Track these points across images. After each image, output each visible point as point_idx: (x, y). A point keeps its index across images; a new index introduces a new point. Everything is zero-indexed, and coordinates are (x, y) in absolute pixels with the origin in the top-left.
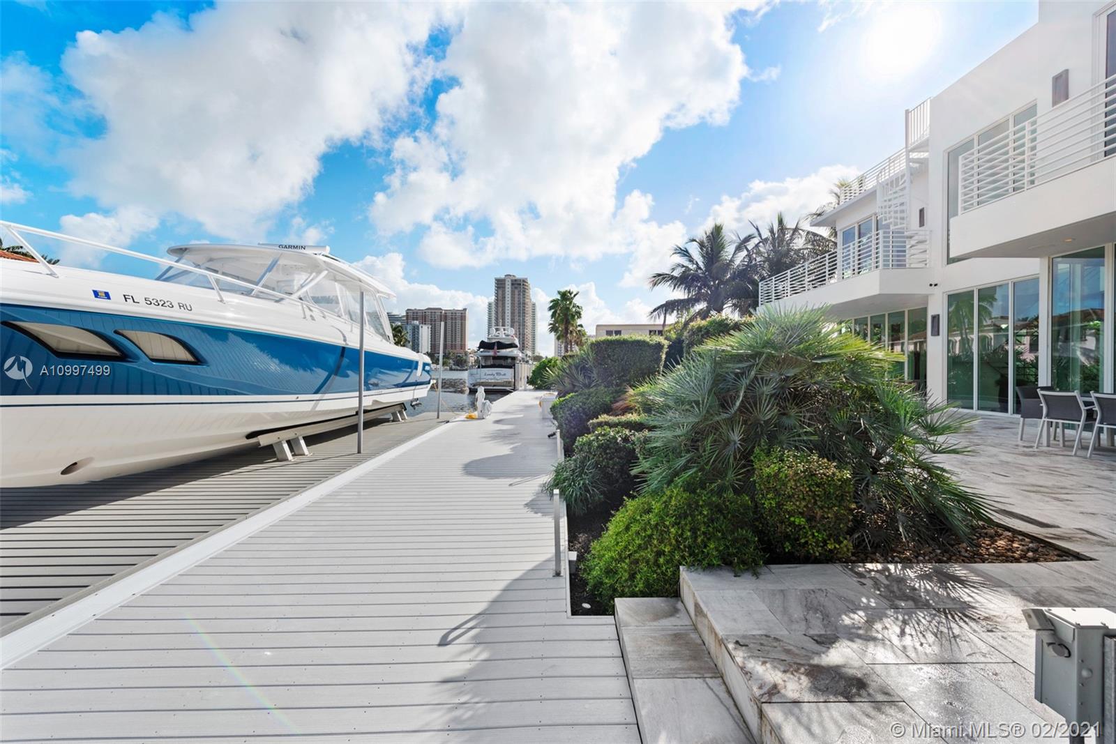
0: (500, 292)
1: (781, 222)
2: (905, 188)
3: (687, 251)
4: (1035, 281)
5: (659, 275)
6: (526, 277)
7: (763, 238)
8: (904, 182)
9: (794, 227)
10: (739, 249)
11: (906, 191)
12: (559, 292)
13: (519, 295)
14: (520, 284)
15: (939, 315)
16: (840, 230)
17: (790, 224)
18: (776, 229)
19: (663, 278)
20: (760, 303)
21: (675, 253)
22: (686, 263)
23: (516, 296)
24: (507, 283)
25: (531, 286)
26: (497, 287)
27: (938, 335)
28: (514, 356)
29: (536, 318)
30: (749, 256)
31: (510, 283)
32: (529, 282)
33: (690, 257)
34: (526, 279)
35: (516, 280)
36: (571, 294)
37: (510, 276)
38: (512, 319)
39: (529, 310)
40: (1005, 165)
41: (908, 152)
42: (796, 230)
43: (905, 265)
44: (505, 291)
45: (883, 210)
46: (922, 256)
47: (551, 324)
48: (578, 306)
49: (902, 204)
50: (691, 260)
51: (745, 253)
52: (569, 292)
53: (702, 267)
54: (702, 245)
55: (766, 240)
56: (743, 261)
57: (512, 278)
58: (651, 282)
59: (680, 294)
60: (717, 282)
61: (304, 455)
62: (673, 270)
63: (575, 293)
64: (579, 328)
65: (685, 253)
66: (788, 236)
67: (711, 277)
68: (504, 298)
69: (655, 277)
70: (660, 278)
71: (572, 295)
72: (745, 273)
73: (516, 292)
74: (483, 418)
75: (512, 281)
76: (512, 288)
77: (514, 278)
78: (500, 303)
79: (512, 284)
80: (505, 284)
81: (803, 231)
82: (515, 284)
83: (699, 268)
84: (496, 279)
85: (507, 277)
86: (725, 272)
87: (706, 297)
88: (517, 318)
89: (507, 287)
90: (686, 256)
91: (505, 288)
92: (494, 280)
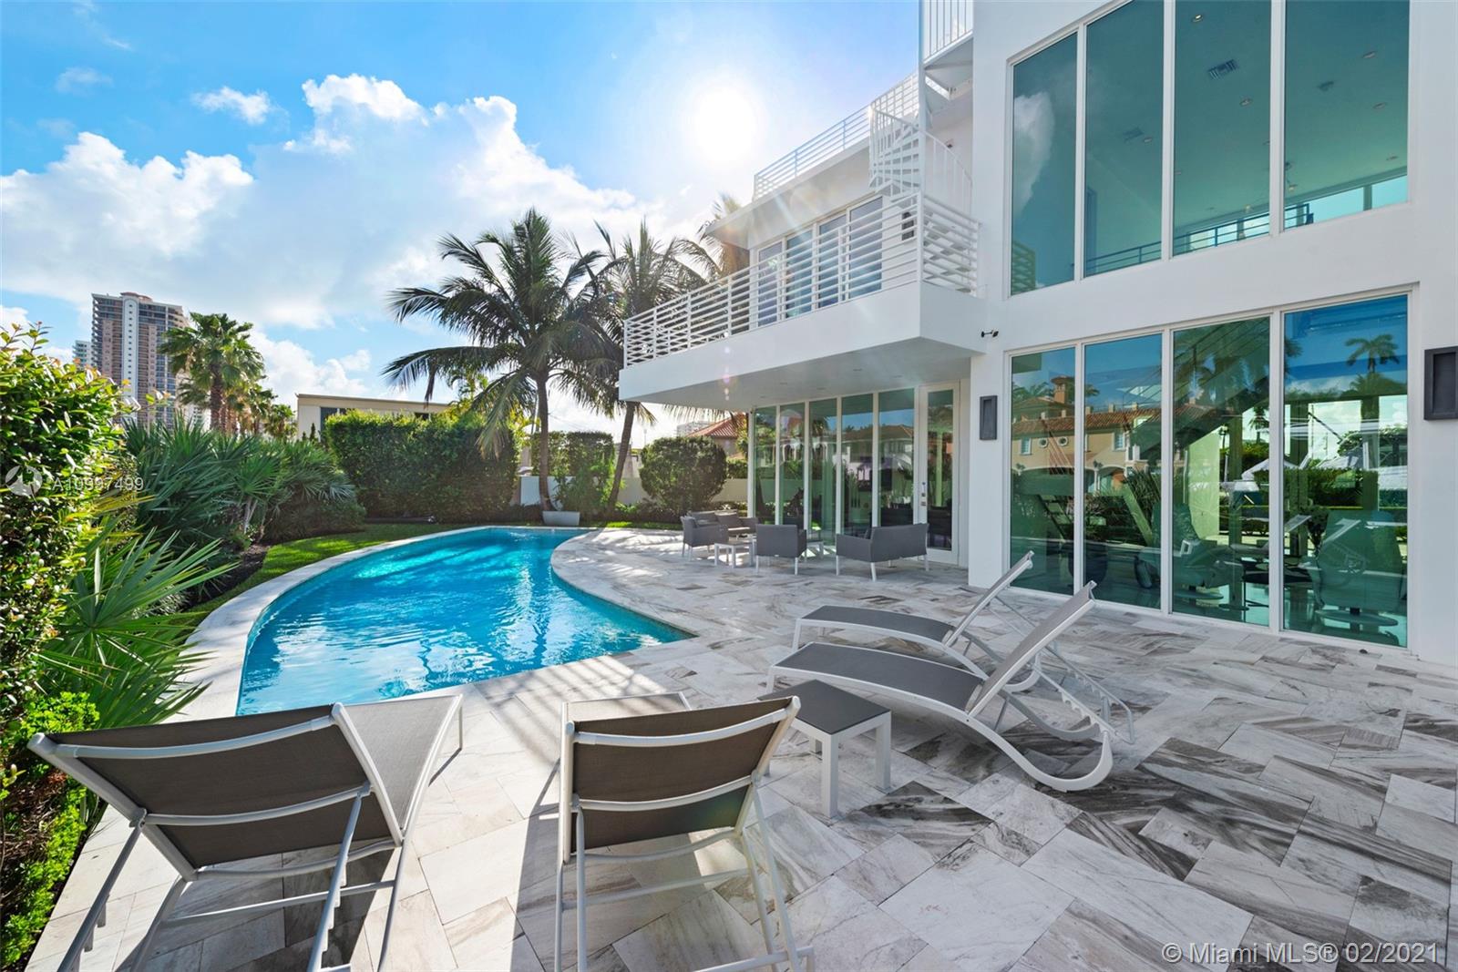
0: (108, 325)
3: (478, 255)
5: (417, 292)
6: (179, 304)
7: (617, 257)
10: (576, 271)
13: (160, 335)
14: (163, 316)
15: (996, 397)
16: (756, 248)
18: (636, 249)
19: (427, 300)
20: (626, 361)
21: (452, 256)
23: (153, 338)
24: (126, 309)
26: (100, 314)
27: (995, 438)
30: (594, 284)
31: (135, 310)
32: (185, 315)
33: (484, 266)
34: (180, 307)
35: (150, 307)
37: (138, 296)
41: (924, 71)
44: (120, 322)
50: (488, 275)
51: (586, 278)
53: (508, 292)
54: (508, 251)
55: (623, 261)
56: (583, 293)
57: (141, 300)
58: (398, 304)
59: (463, 338)
60: (537, 327)
65: (476, 259)
66: (655, 266)
67: (526, 314)
68: (118, 336)
69: (404, 294)
70: (413, 300)
72: (585, 312)
73: (152, 328)
75: (141, 306)
76: (140, 319)
77: (146, 302)
78: (108, 347)
79: (142, 313)
80: (120, 310)
82: (150, 314)
83: (506, 296)
84: (96, 297)
85: (127, 297)
86: (552, 307)
87: (515, 353)
88: (155, 379)
89: (126, 316)
90: (475, 263)
91: (121, 317)
92: (92, 299)
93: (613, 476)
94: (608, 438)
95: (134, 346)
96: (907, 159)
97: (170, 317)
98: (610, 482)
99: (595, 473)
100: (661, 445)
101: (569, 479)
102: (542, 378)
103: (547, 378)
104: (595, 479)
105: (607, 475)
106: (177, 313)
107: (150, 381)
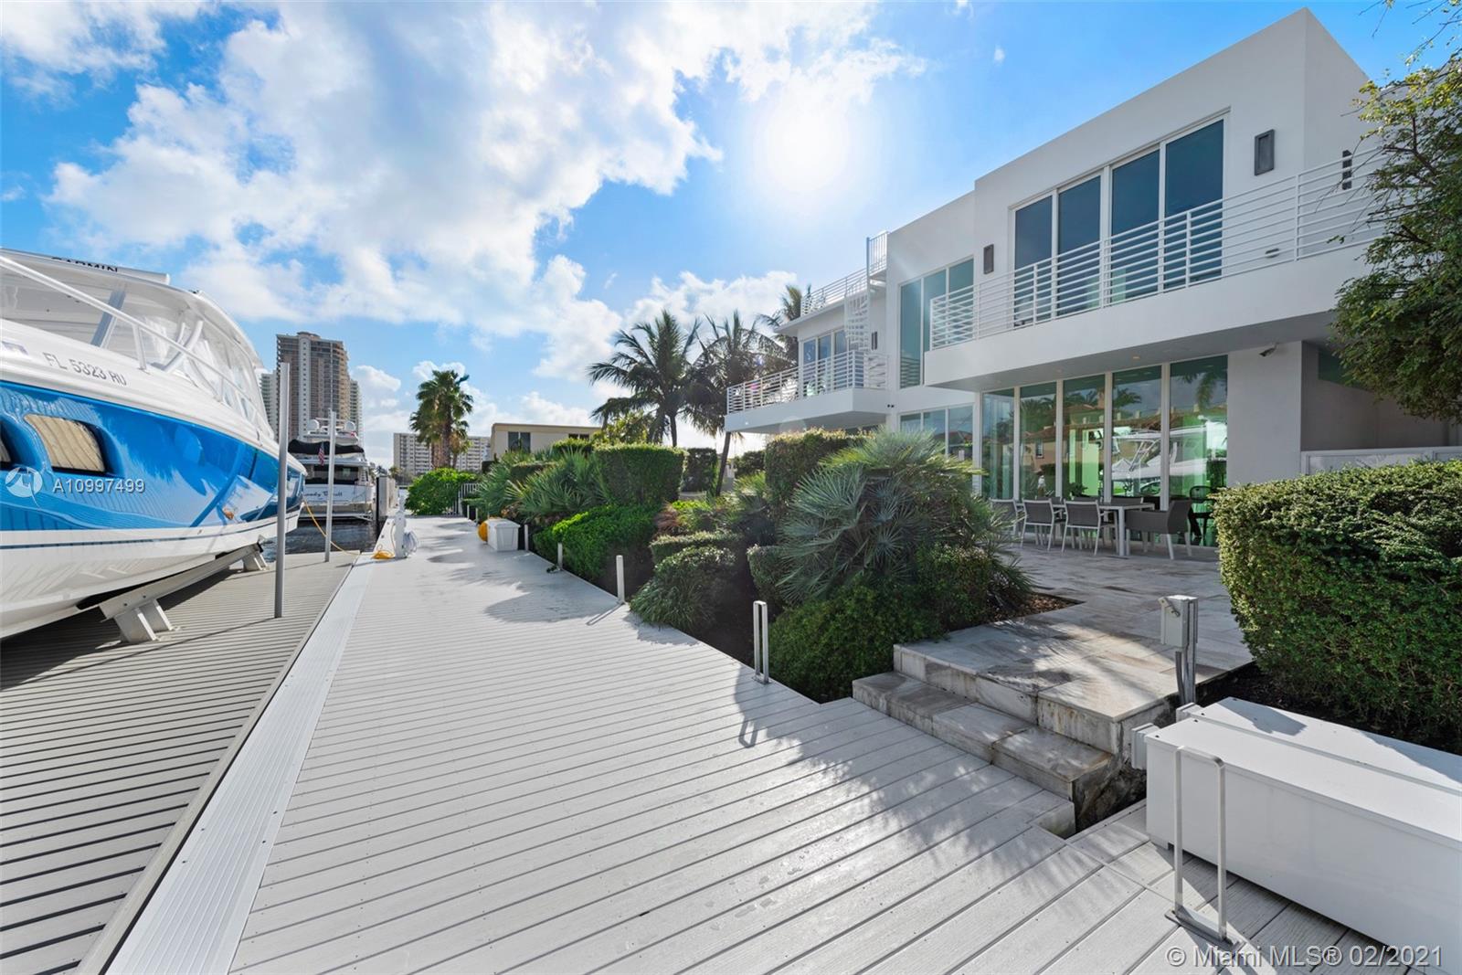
0: (288, 359)
1: (737, 321)
2: (866, 311)
3: (634, 340)
4: (969, 409)
5: (601, 366)
6: (341, 340)
7: (720, 336)
8: (865, 306)
9: (750, 329)
11: (867, 313)
12: (435, 373)
13: (327, 367)
14: (329, 351)
16: (802, 341)
17: (746, 324)
18: (732, 328)
19: (607, 371)
20: (728, 411)
21: (619, 341)
22: (633, 355)
23: (321, 370)
24: (302, 346)
25: (348, 355)
26: (282, 351)
28: (358, 465)
29: (359, 405)
30: (704, 353)
31: (308, 346)
32: (345, 349)
33: (639, 347)
34: (341, 343)
35: (319, 343)
36: (455, 376)
37: (310, 335)
38: (312, 406)
39: (345, 392)
40: (942, 302)
41: (870, 278)
42: (752, 332)
43: (862, 385)
44: (297, 357)
45: (852, 330)
46: (881, 378)
47: (414, 418)
48: (468, 396)
49: (862, 327)
50: (640, 352)
52: (452, 373)
53: (652, 362)
54: (652, 334)
55: (723, 339)
56: (697, 359)
57: (312, 338)
58: (591, 373)
59: (628, 392)
60: (670, 381)
61: (167, 630)
62: (615, 360)
63: (461, 375)
64: (463, 427)
65: (633, 342)
66: (743, 339)
69: (594, 367)
70: (601, 370)
71: (458, 379)
72: (701, 374)
73: (321, 362)
74: (406, 557)
75: (312, 343)
76: (312, 354)
77: (316, 340)
79: (313, 349)
80: (297, 347)
81: (758, 334)
82: (319, 349)
83: (650, 362)
84: (279, 338)
85: (302, 335)
86: (680, 370)
87: (658, 399)
88: (324, 404)
89: (302, 351)
90: (632, 345)
91: (298, 352)
92: (276, 339)
93: (717, 477)
94: (714, 451)
95: (308, 377)
96: (862, 320)
97: (334, 351)
98: (716, 480)
99: (707, 475)
100: (748, 456)
101: (691, 478)
102: (673, 416)
103: (676, 414)
104: (707, 478)
105: (714, 476)
106: (339, 348)
107: (320, 407)
